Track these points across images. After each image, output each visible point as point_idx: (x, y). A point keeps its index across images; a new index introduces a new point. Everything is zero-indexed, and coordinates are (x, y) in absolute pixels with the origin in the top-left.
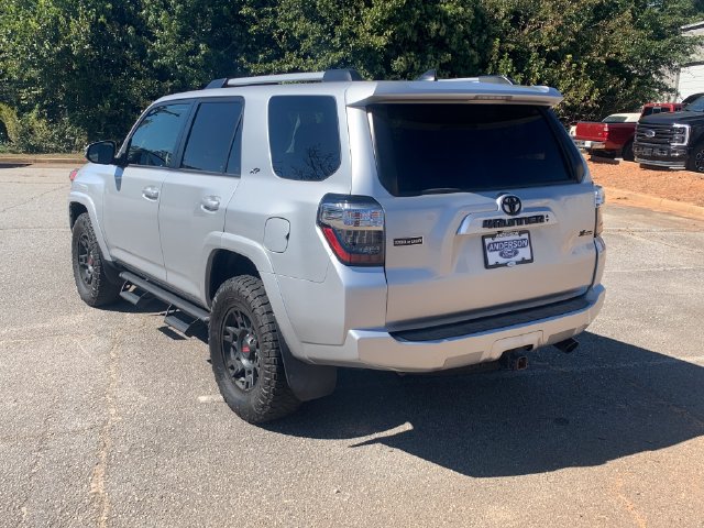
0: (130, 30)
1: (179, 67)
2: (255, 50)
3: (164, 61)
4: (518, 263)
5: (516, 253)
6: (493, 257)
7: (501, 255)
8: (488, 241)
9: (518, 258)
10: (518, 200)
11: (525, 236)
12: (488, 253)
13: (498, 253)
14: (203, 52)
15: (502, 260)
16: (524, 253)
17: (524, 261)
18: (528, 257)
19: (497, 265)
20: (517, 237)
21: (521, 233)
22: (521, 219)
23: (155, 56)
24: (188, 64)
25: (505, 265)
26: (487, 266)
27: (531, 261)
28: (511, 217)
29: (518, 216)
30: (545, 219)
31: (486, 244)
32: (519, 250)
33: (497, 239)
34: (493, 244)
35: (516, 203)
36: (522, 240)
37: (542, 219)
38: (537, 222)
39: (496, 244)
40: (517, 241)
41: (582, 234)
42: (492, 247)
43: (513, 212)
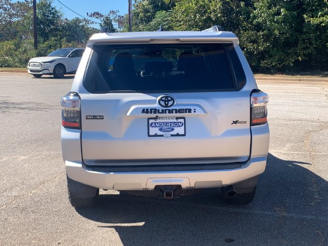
0: (242, 4)
1: (268, 23)
2: (317, 10)
3: (260, 20)
4: (172, 135)
5: (173, 130)
6: (153, 131)
7: (160, 130)
8: (151, 121)
9: (174, 132)
10: (172, 99)
11: (182, 120)
12: (150, 128)
13: (158, 128)
14: (283, 14)
15: (160, 133)
16: (180, 130)
17: (178, 135)
18: (182, 133)
19: (156, 135)
20: (175, 121)
21: (177, 118)
22: (172, 110)
23: (255, 17)
24: (274, 21)
25: (162, 136)
26: (149, 136)
27: (184, 135)
28: (164, 108)
29: (170, 108)
30: (193, 111)
31: (150, 123)
32: (175, 128)
33: (158, 121)
34: (155, 123)
35: (170, 100)
36: (178, 123)
37: (190, 111)
38: (186, 112)
39: (158, 123)
40: (174, 123)
41: (235, 122)
42: (154, 125)
43: (167, 106)
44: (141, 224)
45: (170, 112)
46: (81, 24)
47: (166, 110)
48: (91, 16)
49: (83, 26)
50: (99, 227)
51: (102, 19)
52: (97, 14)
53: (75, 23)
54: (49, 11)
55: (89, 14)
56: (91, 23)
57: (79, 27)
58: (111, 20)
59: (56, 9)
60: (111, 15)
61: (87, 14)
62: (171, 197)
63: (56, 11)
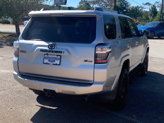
4: (54, 64)
5: (54, 61)
6: (46, 61)
7: (49, 61)
10: (55, 46)
11: (59, 57)
12: (45, 59)
13: (48, 60)
15: (48, 62)
16: (58, 62)
17: (56, 64)
18: (58, 63)
19: (47, 63)
20: (56, 57)
21: (57, 56)
25: (49, 64)
26: (44, 63)
27: (60, 65)
29: (53, 50)
30: (63, 53)
31: (45, 57)
32: (56, 61)
33: (49, 56)
34: (47, 57)
35: (53, 46)
36: (57, 58)
37: (61, 52)
38: (59, 53)
39: (48, 57)
40: (56, 58)
41: (86, 61)
42: (46, 58)
43: (51, 49)
44: (54, 108)
45: (53, 52)
46: (139, 9)
47: (50, 51)
48: (144, 5)
49: (140, 10)
50: (36, 105)
51: (150, 6)
52: (148, 4)
53: (136, 9)
54: (124, 3)
55: (144, 4)
56: (145, 8)
57: (138, 10)
58: (156, 7)
59: (128, 2)
60: (156, 4)
61: (143, 3)
62: (49, 96)
63: (127, 3)
